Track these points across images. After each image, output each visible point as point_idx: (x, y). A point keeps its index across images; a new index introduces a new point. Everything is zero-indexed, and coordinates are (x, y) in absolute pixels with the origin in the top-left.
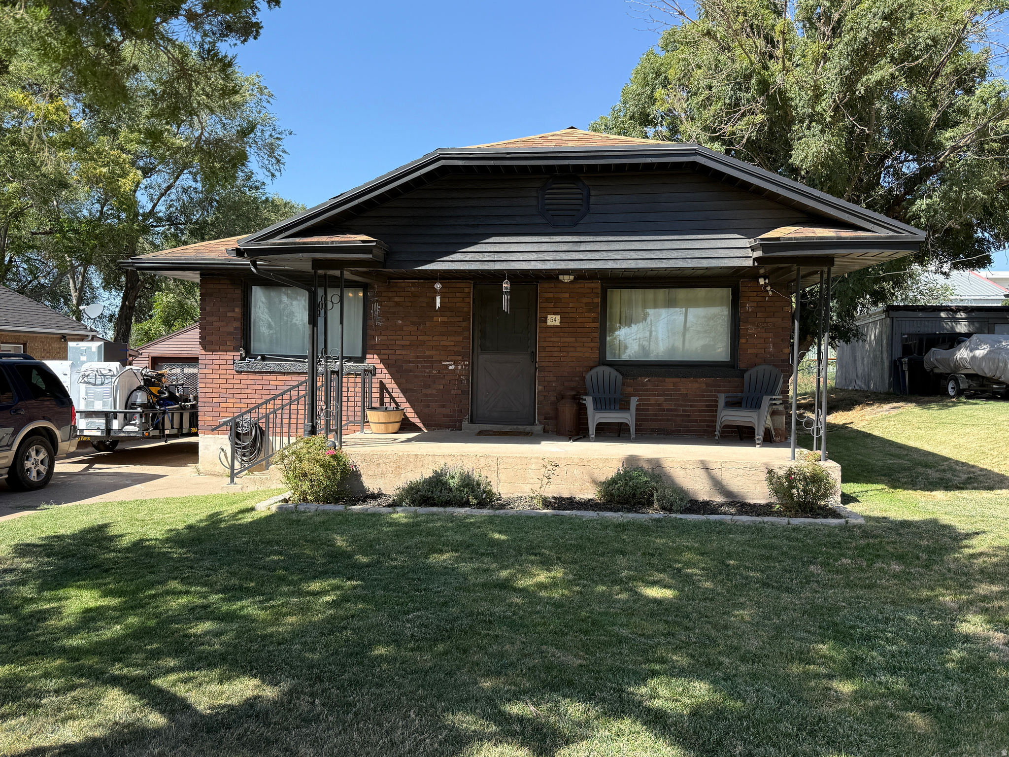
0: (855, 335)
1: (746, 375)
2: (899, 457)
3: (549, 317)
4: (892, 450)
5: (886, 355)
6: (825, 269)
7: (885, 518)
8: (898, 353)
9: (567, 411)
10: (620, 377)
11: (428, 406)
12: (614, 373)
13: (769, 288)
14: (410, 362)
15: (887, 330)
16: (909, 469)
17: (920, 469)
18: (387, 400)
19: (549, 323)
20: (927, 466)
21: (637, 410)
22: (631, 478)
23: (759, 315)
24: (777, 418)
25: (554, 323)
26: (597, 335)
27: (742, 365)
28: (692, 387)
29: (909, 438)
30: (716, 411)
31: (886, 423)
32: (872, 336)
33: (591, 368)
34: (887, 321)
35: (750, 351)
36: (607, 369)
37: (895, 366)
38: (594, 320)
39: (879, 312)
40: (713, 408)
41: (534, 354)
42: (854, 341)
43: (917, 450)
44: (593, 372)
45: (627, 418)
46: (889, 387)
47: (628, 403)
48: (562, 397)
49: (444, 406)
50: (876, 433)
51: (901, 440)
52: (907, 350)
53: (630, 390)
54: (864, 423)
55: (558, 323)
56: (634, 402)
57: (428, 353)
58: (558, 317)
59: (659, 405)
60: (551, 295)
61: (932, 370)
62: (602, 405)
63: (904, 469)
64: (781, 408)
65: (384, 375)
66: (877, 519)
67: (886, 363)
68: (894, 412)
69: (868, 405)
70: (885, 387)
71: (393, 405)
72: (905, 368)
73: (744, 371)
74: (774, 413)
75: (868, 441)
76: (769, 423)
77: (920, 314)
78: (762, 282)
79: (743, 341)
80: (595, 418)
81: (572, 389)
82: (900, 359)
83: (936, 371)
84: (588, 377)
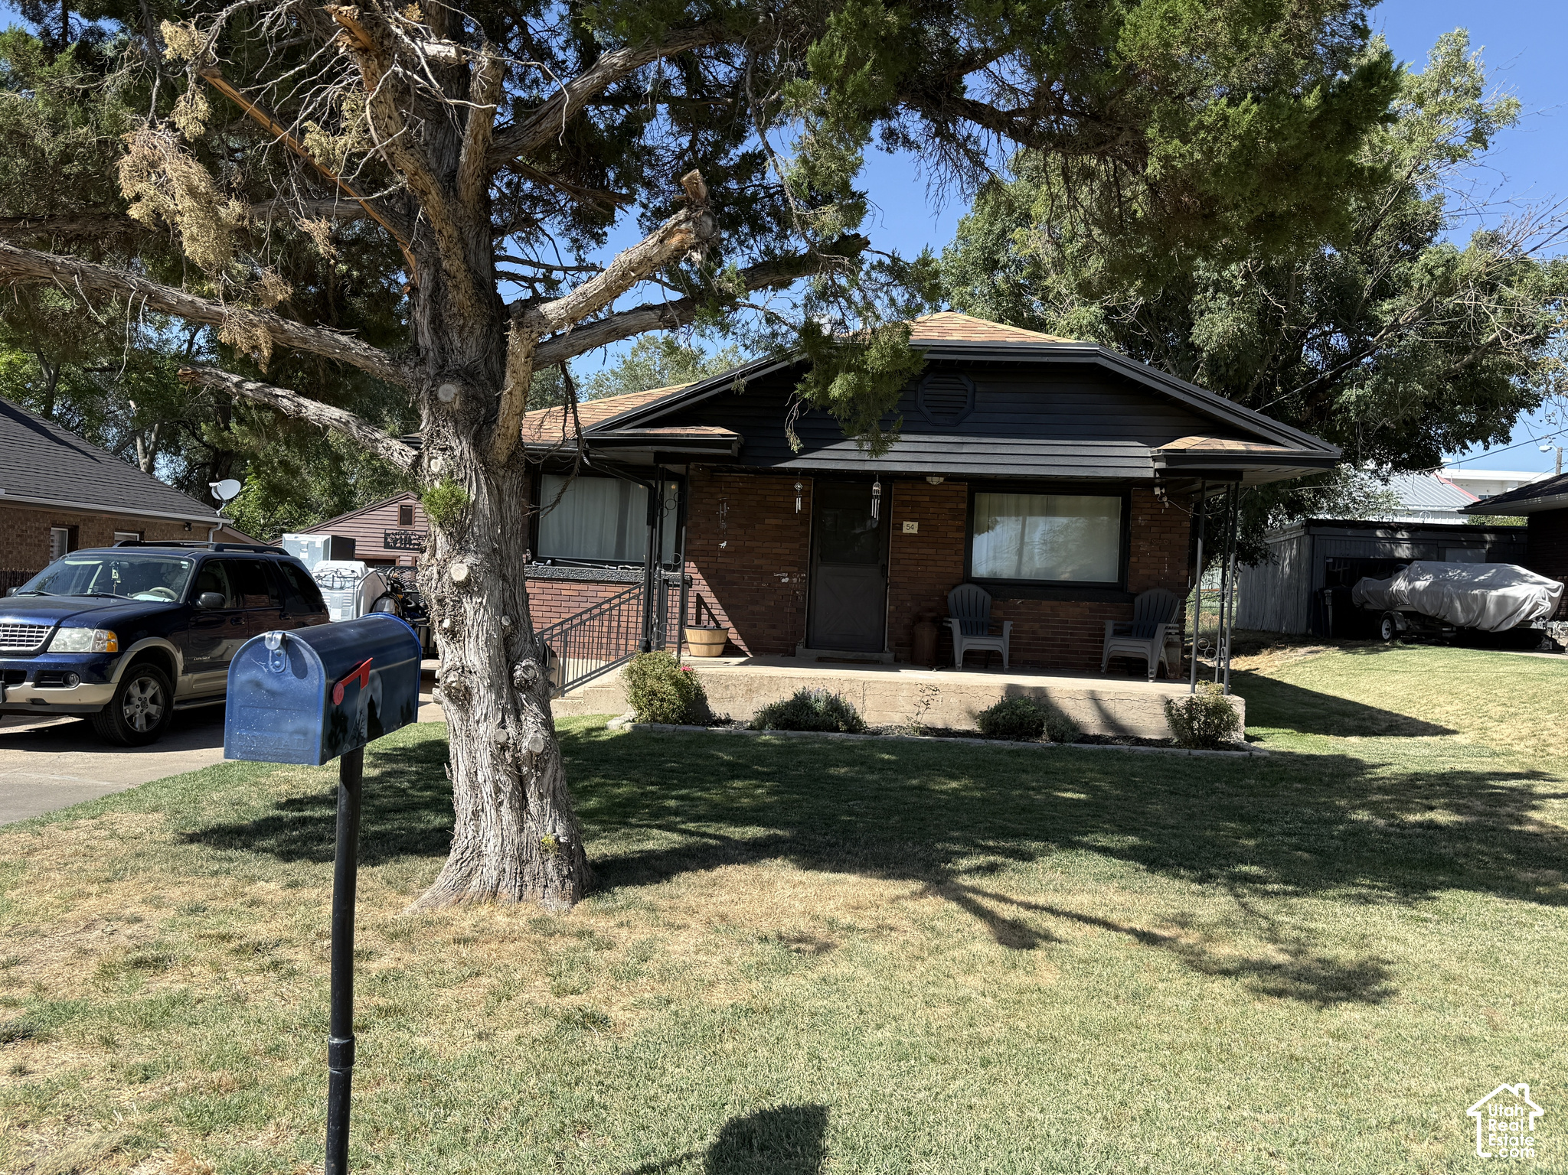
0: (1264, 557)
1: (1137, 600)
2: (1314, 706)
3: (905, 523)
4: (1306, 699)
5: (1304, 585)
6: (1233, 483)
7: (1290, 753)
8: (1320, 582)
9: (926, 636)
10: (988, 597)
11: (755, 626)
12: (982, 592)
13: (1165, 499)
14: (734, 572)
15: (1306, 552)
16: (1324, 717)
17: (1336, 718)
18: (704, 617)
19: (905, 531)
20: (1344, 714)
21: (1011, 637)
22: (1018, 707)
23: (1153, 530)
24: (1172, 650)
25: (911, 531)
26: (961, 547)
27: (1132, 588)
28: (1073, 612)
29: (1327, 686)
30: (1102, 642)
31: (1299, 670)
32: (1287, 557)
33: (954, 586)
34: (1307, 539)
35: (1141, 572)
36: (973, 588)
37: (1315, 600)
38: (958, 529)
39: (1296, 528)
40: (1099, 638)
41: (884, 568)
42: (1262, 563)
43: (1335, 699)
44: (957, 590)
45: (998, 645)
46: (1308, 627)
47: (1001, 628)
48: (918, 619)
49: (774, 627)
50: (1288, 680)
51: (1318, 688)
52: (1331, 578)
53: (999, 614)
54: (1273, 670)
55: (915, 531)
56: (1007, 627)
57: (756, 562)
58: (916, 524)
59: (1034, 632)
60: (908, 498)
61: (1362, 605)
62: (968, 630)
63: (1319, 718)
64: (1177, 639)
65: (701, 586)
66: (1283, 754)
67: (1304, 596)
68: (1310, 657)
69: (1279, 648)
70: (1302, 626)
71: (712, 624)
72: (1329, 602)
73: (1134, 595)
74: (1169, 645)
75: (1278, 689)
76: (1163, 657)
77: (1349, 532)
78: (1157, 491)
79: (1133, 559)
80: (962, 644)
81: (930, 610)
82: (1322, 590)
83: (1367, 607)
84: (951, 596)
